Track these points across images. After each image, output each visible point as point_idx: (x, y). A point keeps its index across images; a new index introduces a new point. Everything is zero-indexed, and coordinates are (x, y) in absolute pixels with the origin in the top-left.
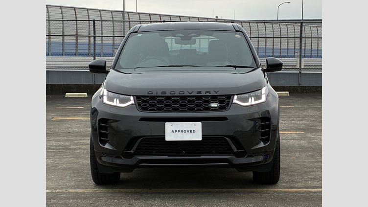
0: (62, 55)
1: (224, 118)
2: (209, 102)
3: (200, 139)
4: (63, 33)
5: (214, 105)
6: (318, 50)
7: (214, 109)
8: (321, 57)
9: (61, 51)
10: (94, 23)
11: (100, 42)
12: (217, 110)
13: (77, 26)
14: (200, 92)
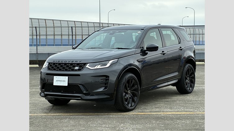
0: (54, 46)
1: (78, 75)
2: (75, 67)
3: (67, 85)
4: (54, 34)
5: (77, 68)
6: (203, 41)
7: (76, 70)
8: (204, 45)
9: (53, 43)
10: (72, 28)
11: (75, 38)
12: (77, 71)
13: (61, 30)
14: (73, 62)
